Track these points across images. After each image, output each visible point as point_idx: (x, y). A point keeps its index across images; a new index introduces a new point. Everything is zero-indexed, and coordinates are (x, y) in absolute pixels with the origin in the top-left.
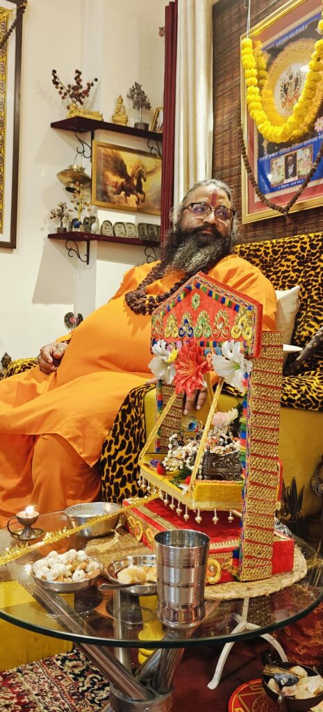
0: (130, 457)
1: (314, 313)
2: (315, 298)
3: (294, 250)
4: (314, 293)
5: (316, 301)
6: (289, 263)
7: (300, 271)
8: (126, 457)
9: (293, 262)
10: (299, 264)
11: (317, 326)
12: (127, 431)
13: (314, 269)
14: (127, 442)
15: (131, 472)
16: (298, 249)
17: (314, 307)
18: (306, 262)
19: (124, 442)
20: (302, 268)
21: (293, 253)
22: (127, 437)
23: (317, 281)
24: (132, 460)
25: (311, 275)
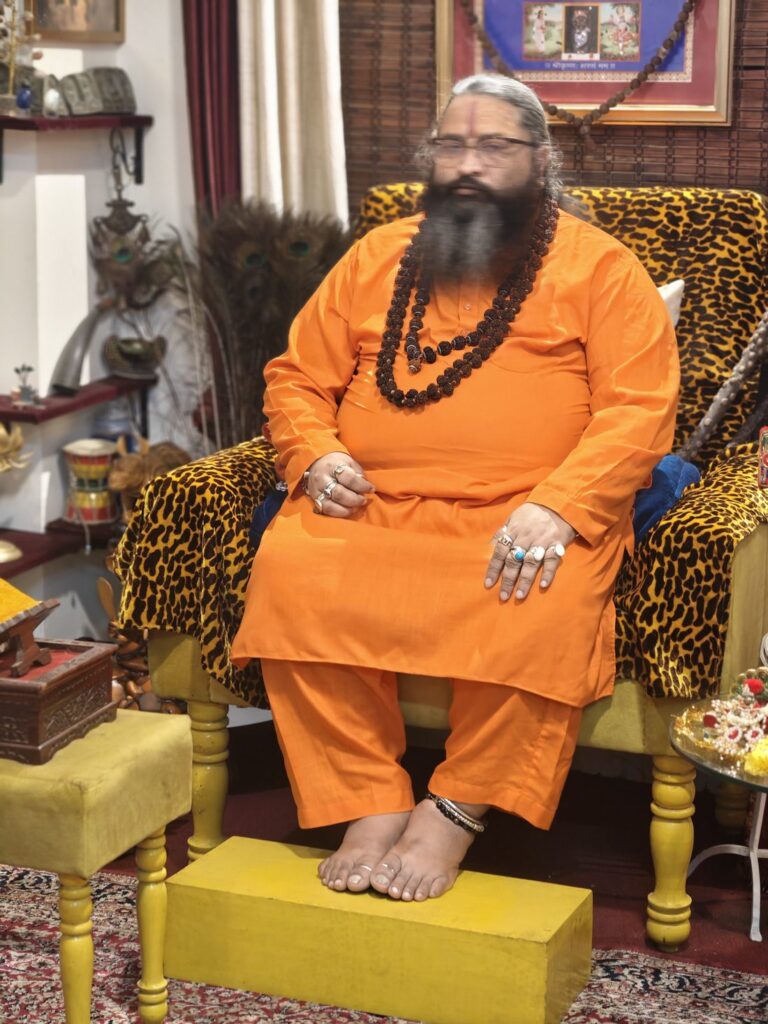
0: (690, 631)
1: (709, 339)
2: (711, 311)
3: (654, 219)
4: (706, 303)
5: (711, 318)
6: (643, 243)
7: (670, 261)
8: (683, 629)
9: (651, 242)
10: (667, 246)
11: (720, 363)
12: (687, 593)
13: (703, 259)
14: (686, 608)
15: (691, 653)
16: (662, 217)
17: (710, 328)
18: (682, 244)
19: (680, 607)
20: (672, 254)
21: (652, 225)
22: (686, 601)
23: (712, 282)
24: (692, 636)
25: (696, 270)
